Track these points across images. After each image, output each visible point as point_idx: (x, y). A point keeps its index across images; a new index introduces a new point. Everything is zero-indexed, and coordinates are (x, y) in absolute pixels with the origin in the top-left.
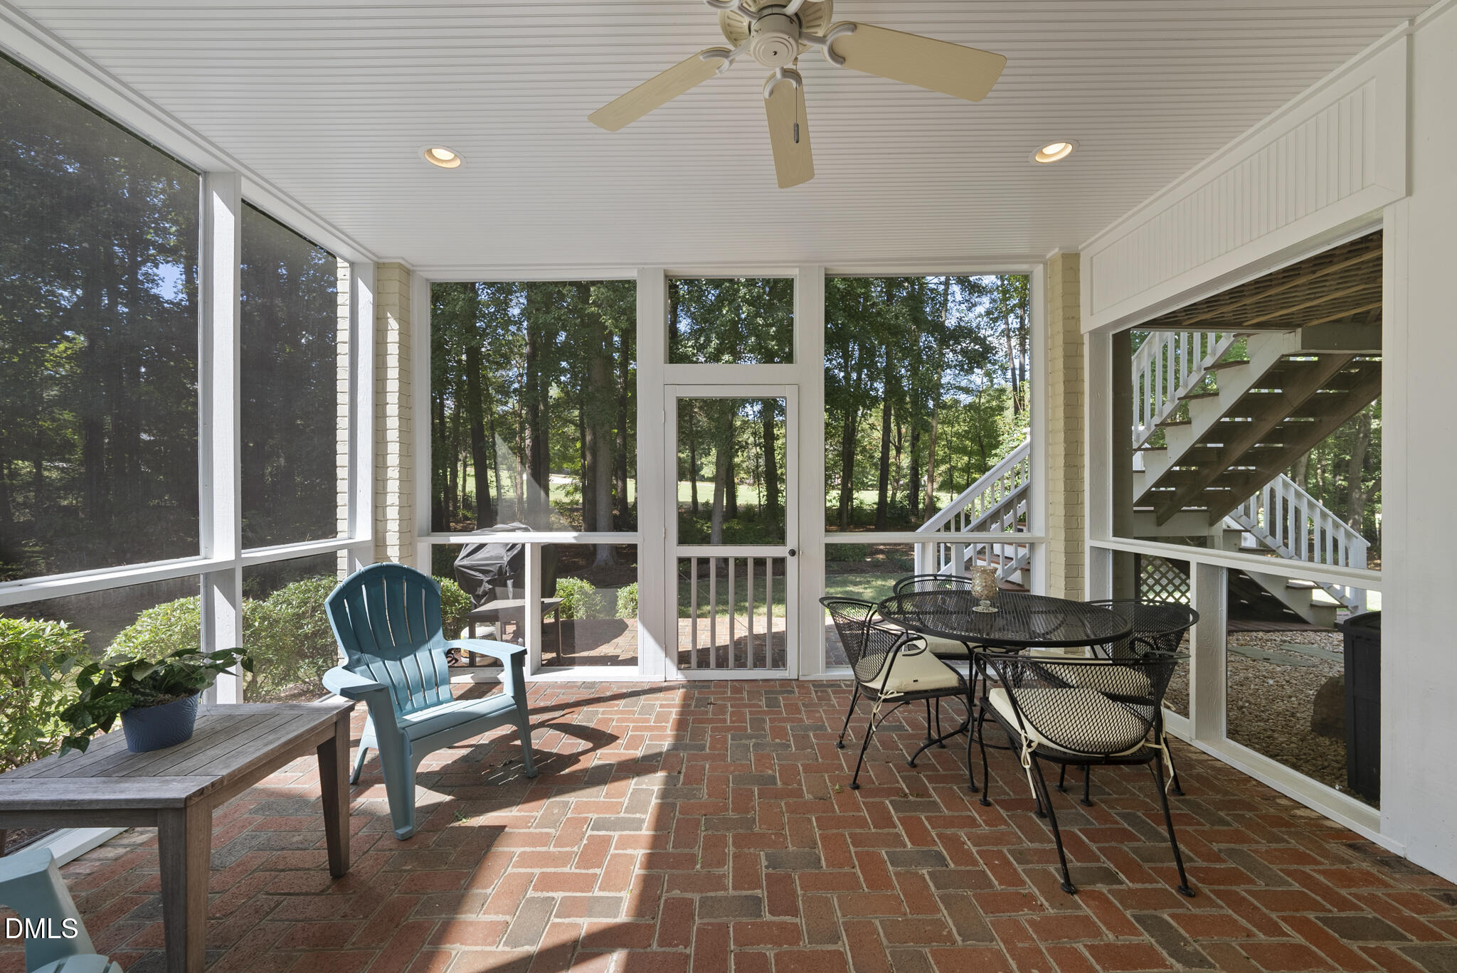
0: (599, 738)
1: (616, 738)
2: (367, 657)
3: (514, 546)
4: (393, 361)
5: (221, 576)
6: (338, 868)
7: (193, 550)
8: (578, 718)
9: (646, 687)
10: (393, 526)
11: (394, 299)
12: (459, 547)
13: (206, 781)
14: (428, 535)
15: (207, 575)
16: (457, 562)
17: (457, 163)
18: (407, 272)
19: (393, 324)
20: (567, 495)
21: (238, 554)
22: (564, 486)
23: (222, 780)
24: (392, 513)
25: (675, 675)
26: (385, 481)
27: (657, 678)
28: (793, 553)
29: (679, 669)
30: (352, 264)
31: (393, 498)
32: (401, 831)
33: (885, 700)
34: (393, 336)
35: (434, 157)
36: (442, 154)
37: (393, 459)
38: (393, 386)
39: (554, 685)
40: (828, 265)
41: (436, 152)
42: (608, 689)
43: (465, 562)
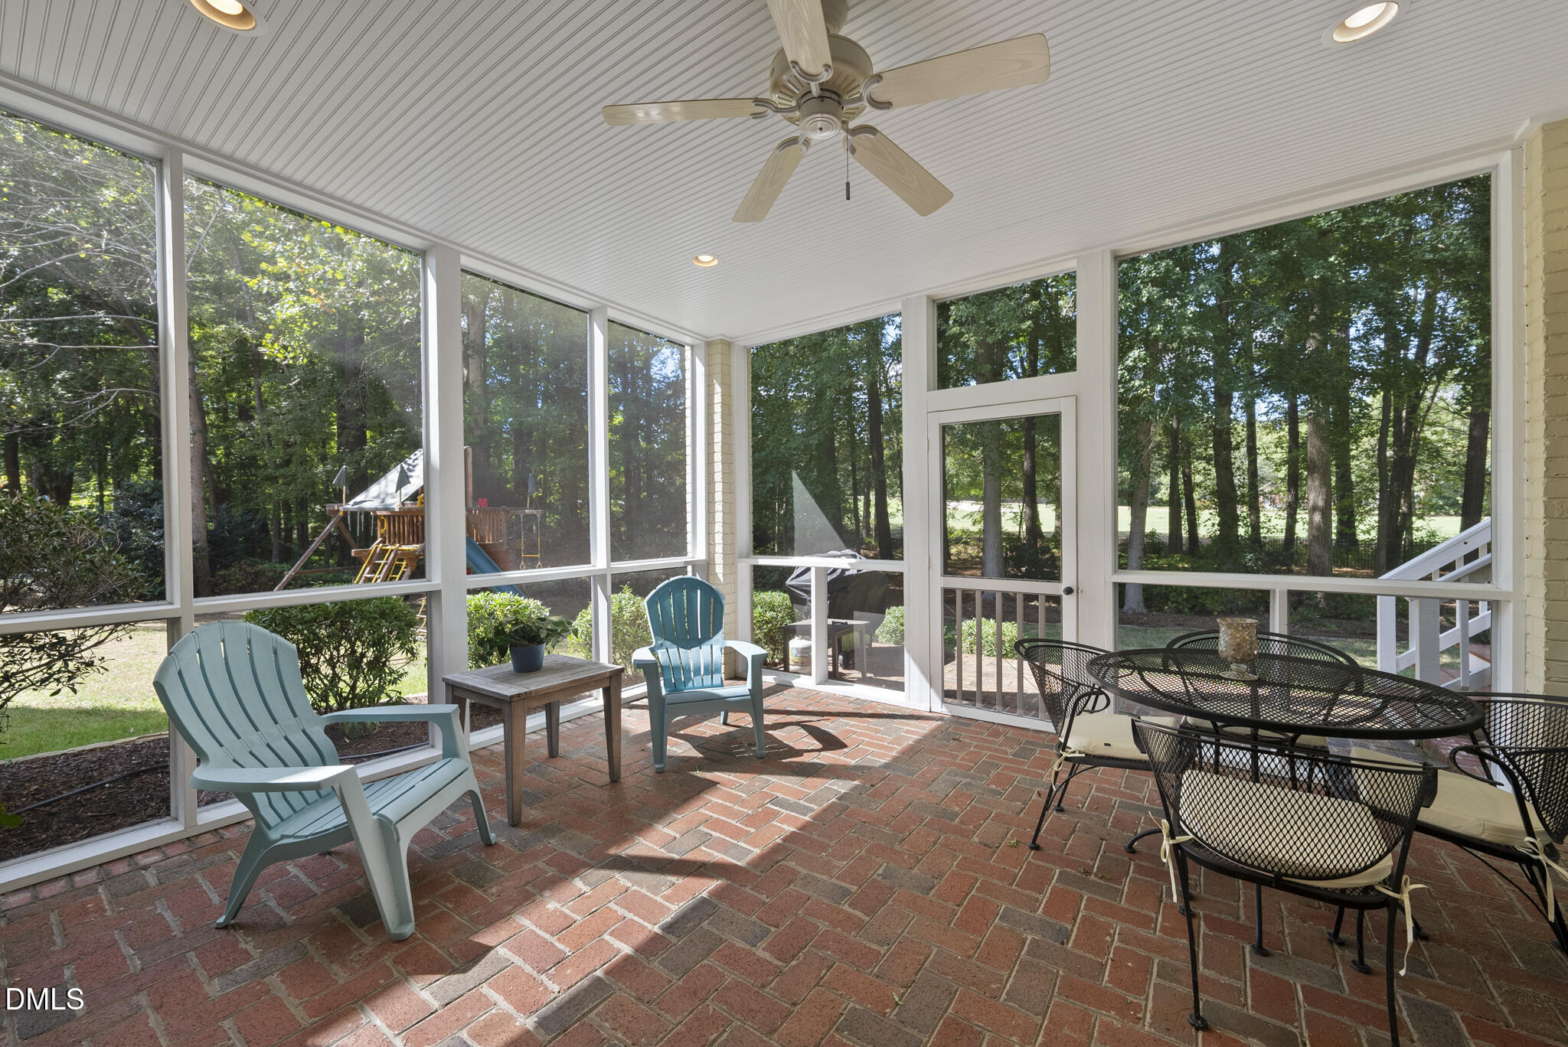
0: (831, 742)
1: (844, 746)
2: (668, 643)
3: (835, 570)
4: (718, 418)
5: (601, 577)
6: (615, 777)
7: (586, 560)
8: (828, 726)
9: (907, 713)
10: (719, 549)
11: (718, 369)
12: (791, 569)
13: (523, 690)
14: (748, 557)
15: (595, 576)
16: (788, 582)
17: (716, 262)
18: (728, 344)
19: (718, 389)
20: (974, 524)
21: (608, 565)
22: (971, 515)
23: (531, 692)
24: (718, 538)
25: (939, 707)
26: (714, 513)
27: (922, 708)
28: (1069, 591)
29: (943, 702)
30: (692, 347)
31: (718, 527)
32: (657, 766)
33: (1067, 759)
34: (718, 398)
35: (700, 261)
36: (704, 258)
37: (718, 496)
38: (718, 437)
39: (833, 697)
40: (1114, 246)
41: (700, 258)
42: (872, 708)
43: (794, 583)
